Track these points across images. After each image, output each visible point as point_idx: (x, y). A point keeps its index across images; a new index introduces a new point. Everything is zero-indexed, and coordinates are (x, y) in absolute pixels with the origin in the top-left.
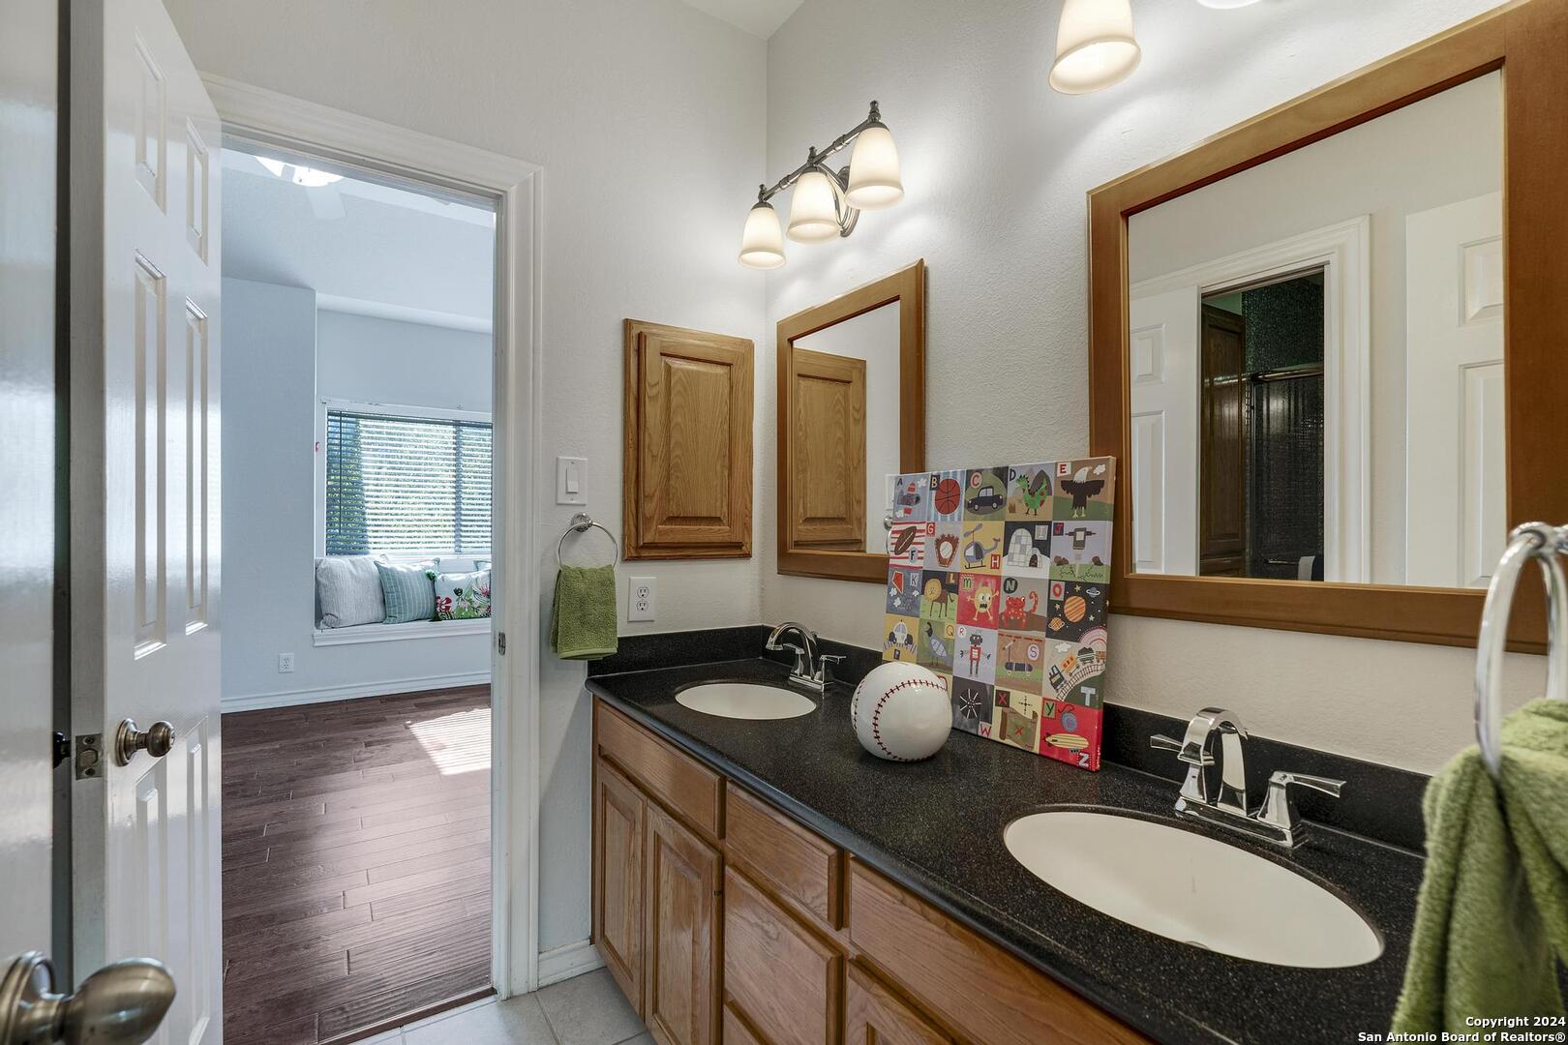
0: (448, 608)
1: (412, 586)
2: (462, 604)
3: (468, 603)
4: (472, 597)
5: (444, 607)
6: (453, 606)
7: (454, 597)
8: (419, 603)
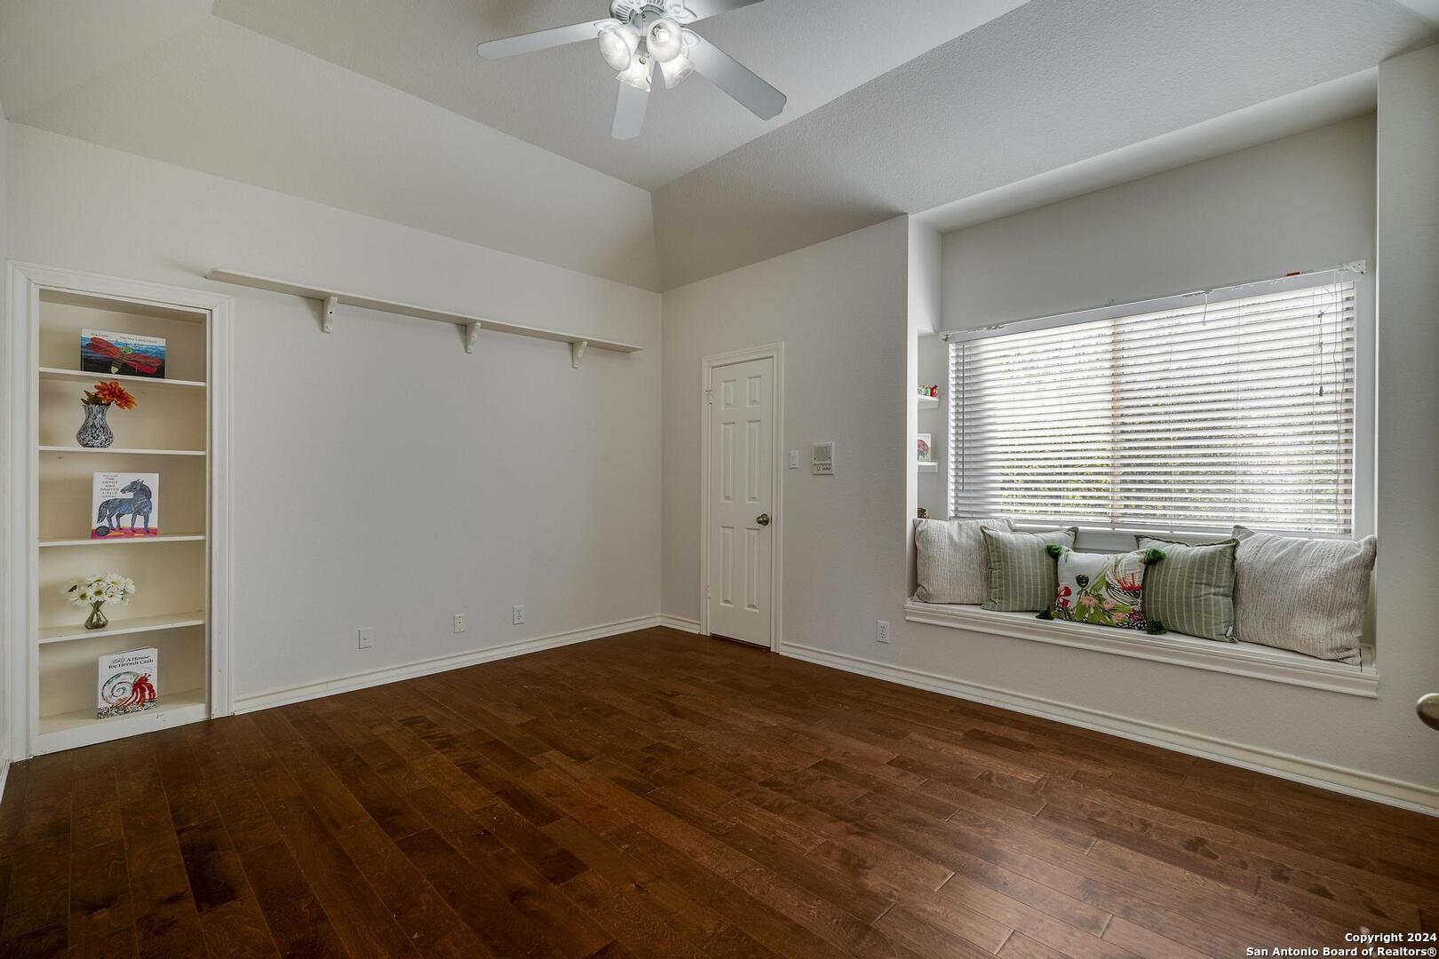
0: (1066, 602)
1: (1020, 563)
2: (1085, 601)
3: (1095, 601)
4: (1103, 592)
5: (1061, 601)
6: (1073, 600)
7: (1075, 589)
8: (1029, 589)
